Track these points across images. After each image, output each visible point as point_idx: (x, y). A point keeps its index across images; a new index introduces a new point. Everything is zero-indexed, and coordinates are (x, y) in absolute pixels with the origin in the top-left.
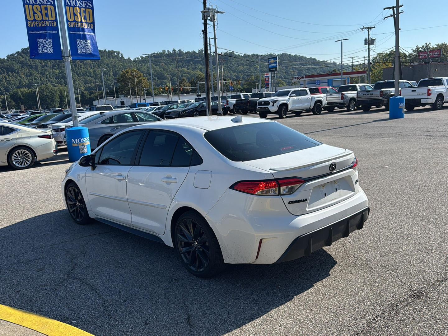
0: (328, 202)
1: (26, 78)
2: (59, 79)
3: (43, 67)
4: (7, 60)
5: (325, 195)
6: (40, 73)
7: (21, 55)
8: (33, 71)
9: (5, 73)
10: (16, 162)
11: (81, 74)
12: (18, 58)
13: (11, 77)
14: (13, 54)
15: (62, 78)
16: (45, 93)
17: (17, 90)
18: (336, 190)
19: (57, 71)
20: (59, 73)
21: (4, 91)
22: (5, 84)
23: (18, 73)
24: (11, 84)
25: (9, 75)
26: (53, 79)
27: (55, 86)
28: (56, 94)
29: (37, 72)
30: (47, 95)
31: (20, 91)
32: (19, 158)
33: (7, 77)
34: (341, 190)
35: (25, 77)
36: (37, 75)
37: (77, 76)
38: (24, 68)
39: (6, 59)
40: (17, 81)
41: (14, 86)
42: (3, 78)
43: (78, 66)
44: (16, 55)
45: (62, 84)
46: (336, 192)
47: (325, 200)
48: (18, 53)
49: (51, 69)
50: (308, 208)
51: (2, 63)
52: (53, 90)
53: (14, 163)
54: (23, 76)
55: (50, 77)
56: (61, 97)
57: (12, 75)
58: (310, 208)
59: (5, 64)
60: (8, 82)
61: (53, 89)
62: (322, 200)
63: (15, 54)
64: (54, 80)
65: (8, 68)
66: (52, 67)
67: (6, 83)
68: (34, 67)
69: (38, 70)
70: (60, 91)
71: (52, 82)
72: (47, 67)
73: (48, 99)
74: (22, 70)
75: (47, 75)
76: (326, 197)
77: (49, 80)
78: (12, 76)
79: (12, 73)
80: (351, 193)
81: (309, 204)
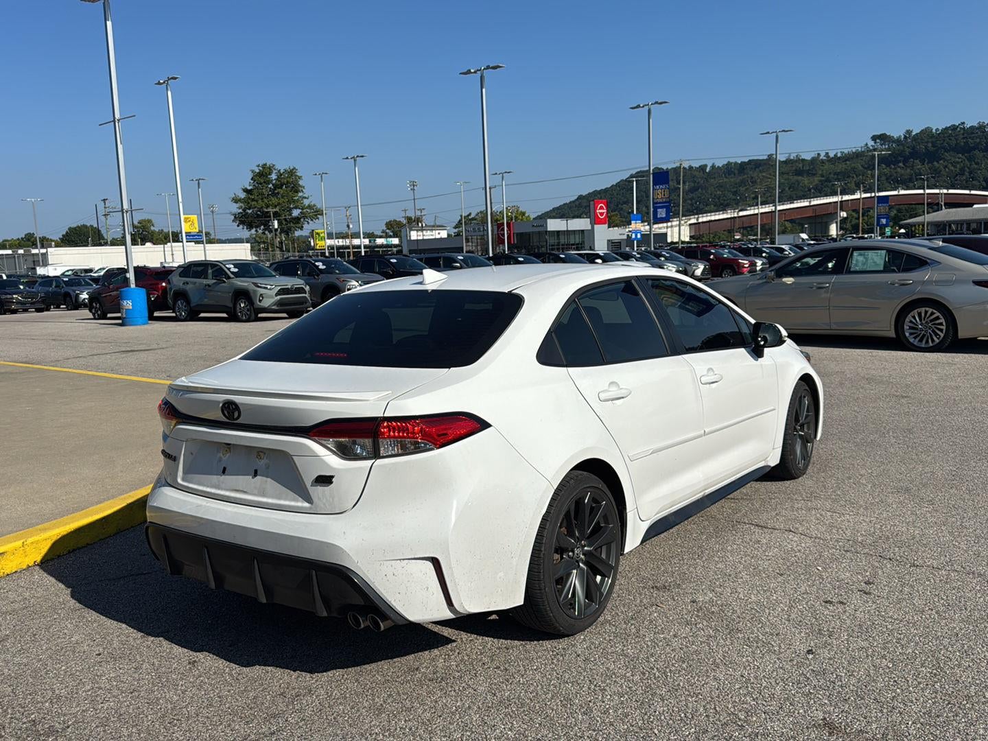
0: (227, 490)
5: (224, 472)
10: (911, 334)
18: (256, 474)
32: (920, 326)
34: (269, 480)
46: (253, 478)
47: (219, 481)
50: (182, 479)
53: (907, 334)
58: (187, 481)
62: (215, 478)
76: (223, 477)
80: (302, 502)
81: (185, 472)
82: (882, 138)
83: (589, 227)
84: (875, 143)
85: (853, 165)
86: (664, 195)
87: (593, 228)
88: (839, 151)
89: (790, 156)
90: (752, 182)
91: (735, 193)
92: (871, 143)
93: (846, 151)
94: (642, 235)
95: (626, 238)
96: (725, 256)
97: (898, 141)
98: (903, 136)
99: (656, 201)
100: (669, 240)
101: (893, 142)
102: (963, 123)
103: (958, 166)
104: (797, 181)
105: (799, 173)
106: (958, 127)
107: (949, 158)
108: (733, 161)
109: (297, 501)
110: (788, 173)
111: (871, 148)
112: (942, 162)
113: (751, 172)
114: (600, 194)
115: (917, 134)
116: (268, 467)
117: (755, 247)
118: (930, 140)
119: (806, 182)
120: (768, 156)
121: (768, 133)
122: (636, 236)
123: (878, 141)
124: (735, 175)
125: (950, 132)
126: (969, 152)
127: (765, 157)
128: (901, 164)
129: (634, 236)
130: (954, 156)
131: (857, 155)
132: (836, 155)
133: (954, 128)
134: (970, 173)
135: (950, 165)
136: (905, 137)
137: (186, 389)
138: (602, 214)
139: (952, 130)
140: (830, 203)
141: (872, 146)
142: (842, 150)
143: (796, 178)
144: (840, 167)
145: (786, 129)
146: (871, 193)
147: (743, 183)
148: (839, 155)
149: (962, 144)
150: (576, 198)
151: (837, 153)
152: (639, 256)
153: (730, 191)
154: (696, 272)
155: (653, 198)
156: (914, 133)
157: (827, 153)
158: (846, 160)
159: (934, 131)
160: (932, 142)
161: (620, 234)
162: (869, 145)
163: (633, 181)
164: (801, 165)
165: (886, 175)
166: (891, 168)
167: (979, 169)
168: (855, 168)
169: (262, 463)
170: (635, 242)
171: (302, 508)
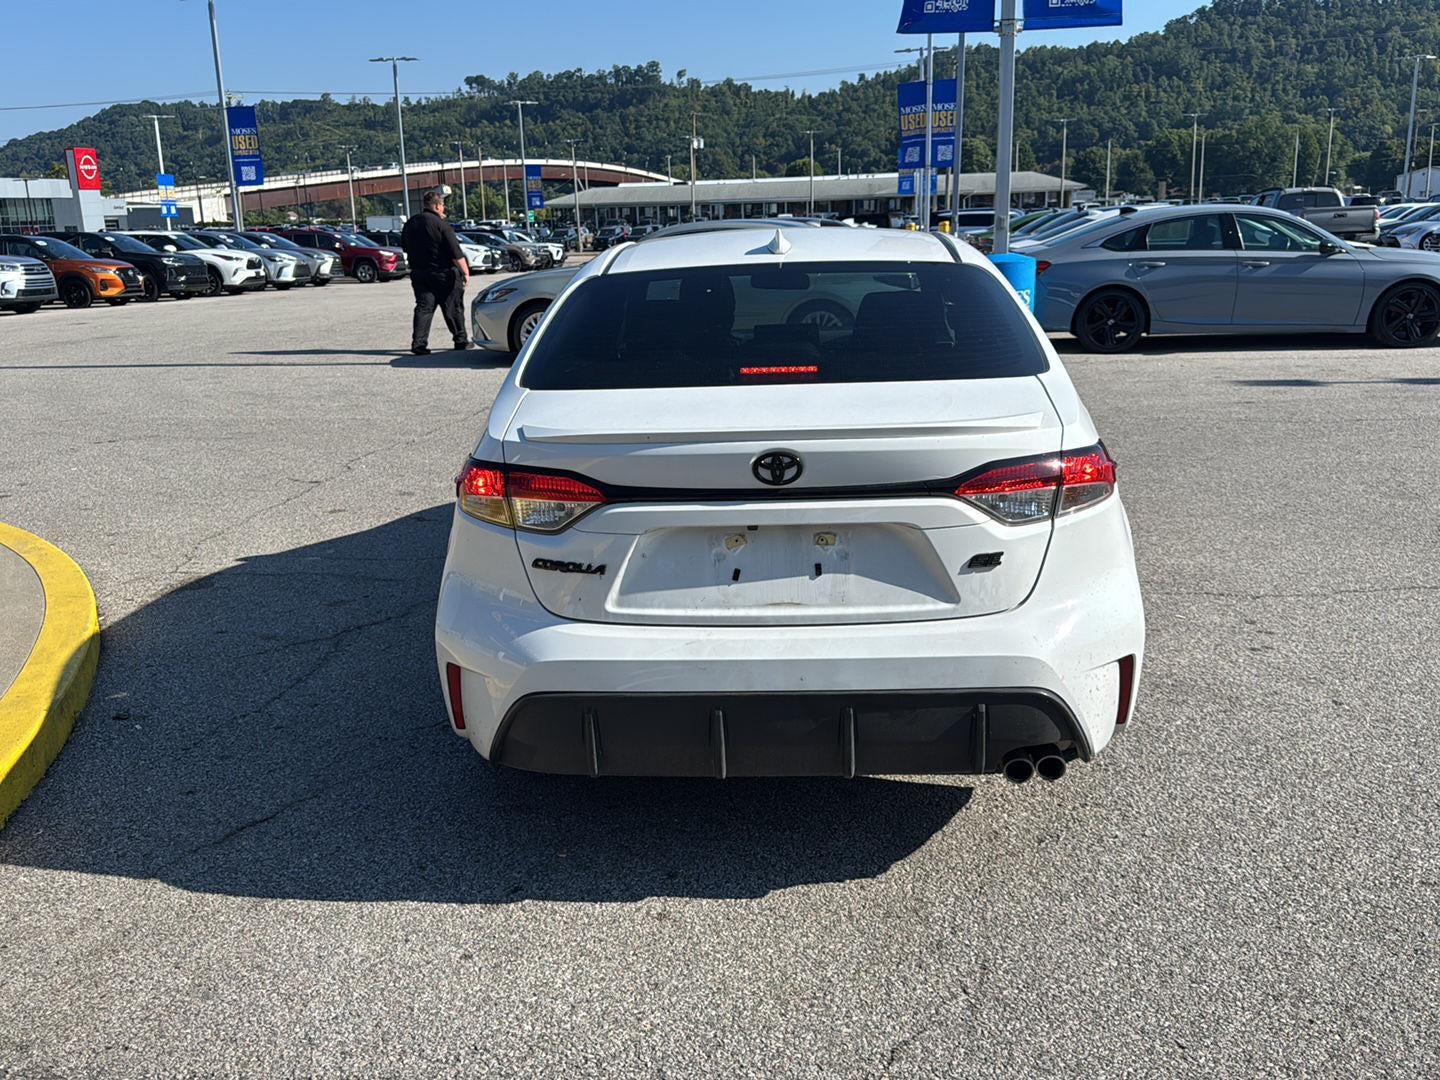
1: (1208, 93)
2: (1314, 97)
3: (1269, 56)
4: (1165, 37)
5: (736, 576)
6: (1254, 75)
7: (1208, 20)
8: (1235, 72)
9: (1150, 79)
11: (1397, 76)
12: (1196, 30)
13: (1165, 91)
14: (1185, 17)
15: (1325, 91)
16: (1252, 143)
17: (1170, 133)
18: (818, 570)
19: (1313, 68)
20: (1319, 76)
21: (1136, 135)
22: (1144, 113)
23: (1186, 79)
24: (1158, 114)
25: (1158, 86)
26: (1294, 96)
27: (1295, 122)
28: (1287, 150)
29: (1247, 75)
30: (1256, 151)
31: (1177, 138)
33: (1153, 90)
34: (851, 576)
35: (1205, 91)
36: (1245, 83)
37: (1378, 82)
38: (1209, 63)
39: (1161, 33)
40: (1178, 104)
41: (1167, 121)
42: (1141, 97)
43: (1390, 49)
44: (1195, 19)
45: (1319, 114)
46: (812, 578)
47: (723, 595)
48: (1201, 12)
49: (1295, 62)
50: (620, 604)
51: (1148, 48)
52: (1280, 136)
54: (1199, 86)
55: (1284, 90)
56: (1304, 157)
57: (1169, 84)
58: (629, 606)
59: (1156, 49)
60: (1152, 106)
61: (1282, 131)
62: (712, 591)
63: (1191, 17)
64: (1298, 99)
65: (1161, 64)
66: (1298, 55)
67: (1147, 112)
68: (1241, 55)
69: (1252, 68)
70: (1304, 137)
71: (1286, 107)
72: (1281, 54)
73: (1257, 165)
74: (1201, 68)
75: (1278, 81)
76: (735, 587)
77: (1278, 101)
78: (1168, 89)
79: (1170, 78)
80: (934, 603)
81: (623, 592)
82: (478, 81)
83: (69, 194)
84: (471, 88)
85: (444, 118)
86: (250, 145)
87: (76, 195)
88: (423, 96)
89: (354, 98)
90: (303, 135)
91: (278, 150)
92: (465, 88)
93: (432, 97)
94: (178, 210)
95: (126, 213)
96: (353, 244)
97: (500, 88)
98: (506, 82)
99: (236, 153)
100: (197, 219)
101: (494, 88)
102: (580, 70)
103: (579, 129)
104: (369, 137)
105: (370, 124)
106: (573, 74)
107: (567, 117)
108: (270, 100)
109: (924, 602)
110: (354, 125)
111: (466, 95)
112: (557, 122)
113: (300, 119)
114: (50, 138)
115: (524, 80)
116: (845, 556)
117: (391, 232)
118: (541, 90)
119: (382, 139)
120: (322, 96)
121: (382, 59)
122: (169, 210)
123: (474, 85)
124: (274, 121)
125: (565, 81)
126: (590, 111)
127: (318, 98)
128: (508, 122)
129: (164, 211)
130: (573, 116)
131: (448, 105)
132: (419, 102)
133: (569, 75)
134: (594, 140)
135: (569, 127)
136: (509, 83)
137: (647, 440)
138: (89, 172)
139: (567, 78)
140: (428, 173)
141: (467, 92)
142: (428, 96)
143: (366, 132)
144: (428, 120)
145: (408, 57)
146: (516, 159)
147: (288, 135)
148: (424, 102)
149: (581, 99)
150: (5, 144)
151: (420, 99)
152: (231, 241)
153: (273, 147)
154: (322, 268)
155: (232, 150)
156: (520, 79)
157: (406, 99)
158: (433, 111)
159: (545, 77)
160: (544, 93)
161: (116, 208)
162: (463, 91)
163: (154, 119)
164: (371, 114)
165: (489, 136)
166: (495, 127)
167: (605, 135)
168: (447, 123)
169: (832, 551)
170: (168, 219)
171: (937, 611)
